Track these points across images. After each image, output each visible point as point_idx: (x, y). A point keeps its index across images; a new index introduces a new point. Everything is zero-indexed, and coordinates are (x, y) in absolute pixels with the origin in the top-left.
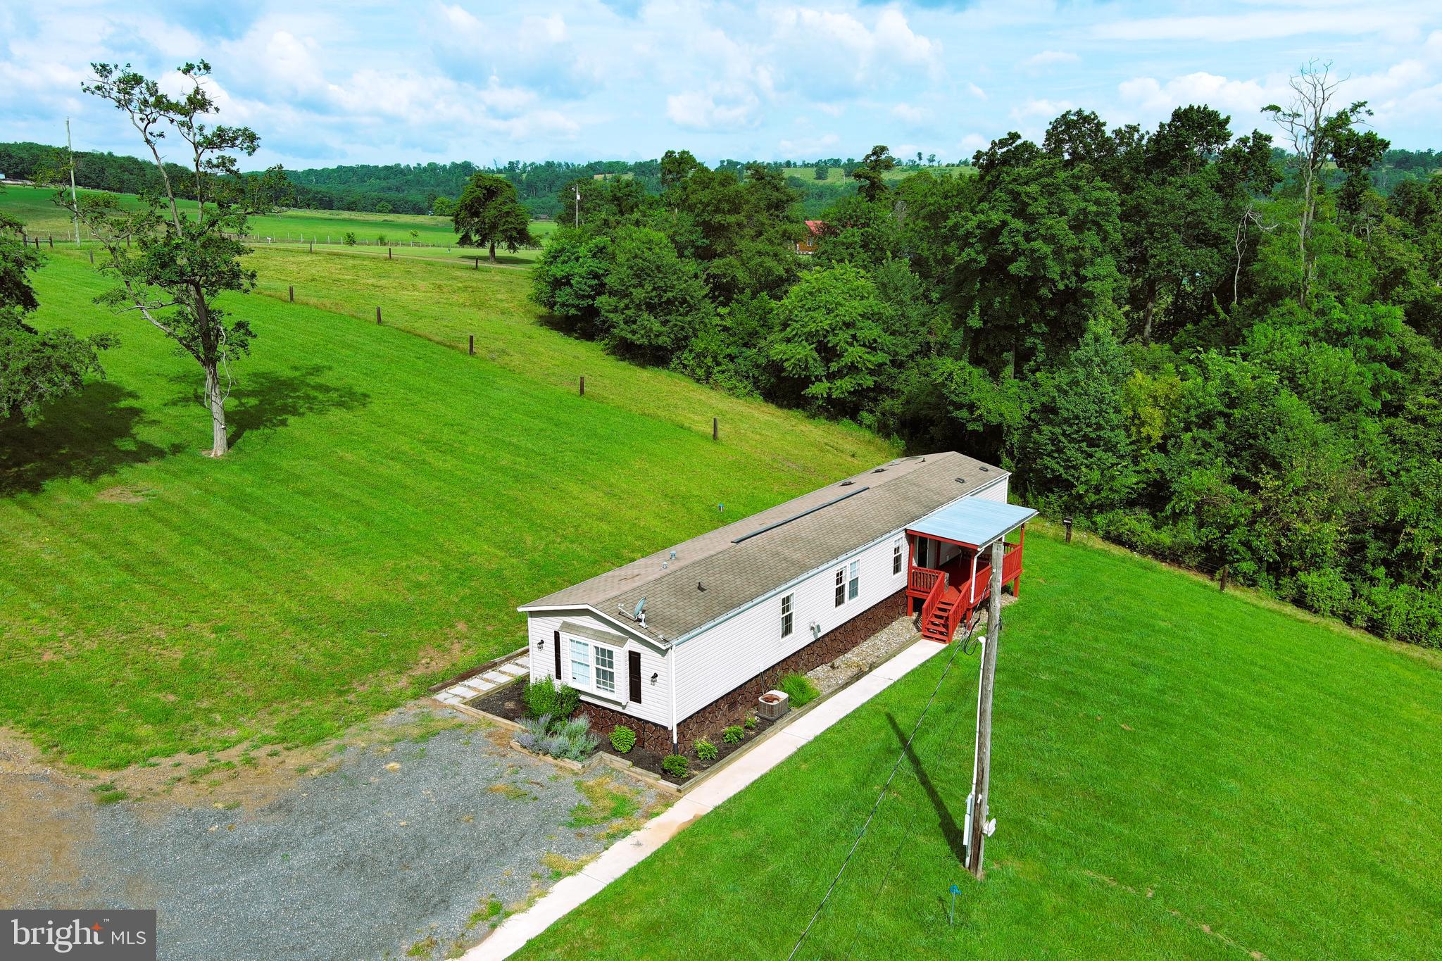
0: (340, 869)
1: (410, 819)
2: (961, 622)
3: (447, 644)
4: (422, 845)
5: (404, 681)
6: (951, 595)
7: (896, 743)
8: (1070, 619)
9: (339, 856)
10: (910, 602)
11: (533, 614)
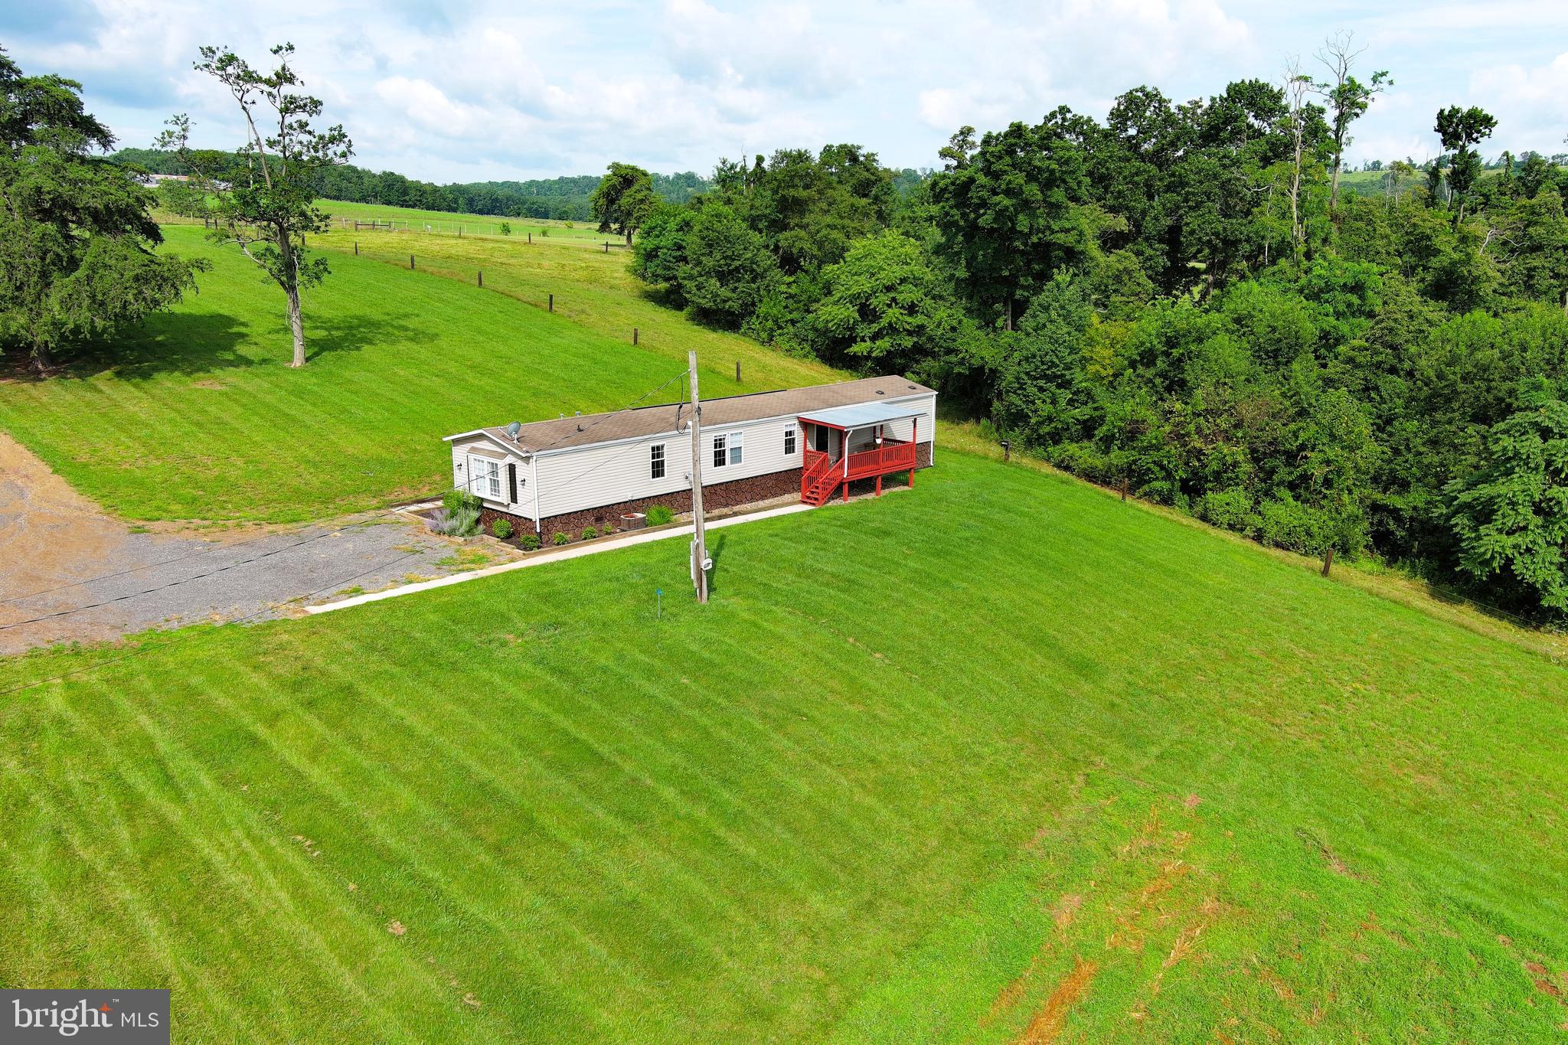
3: (420, 486)
5: (374, 501)
11: (456, 442)
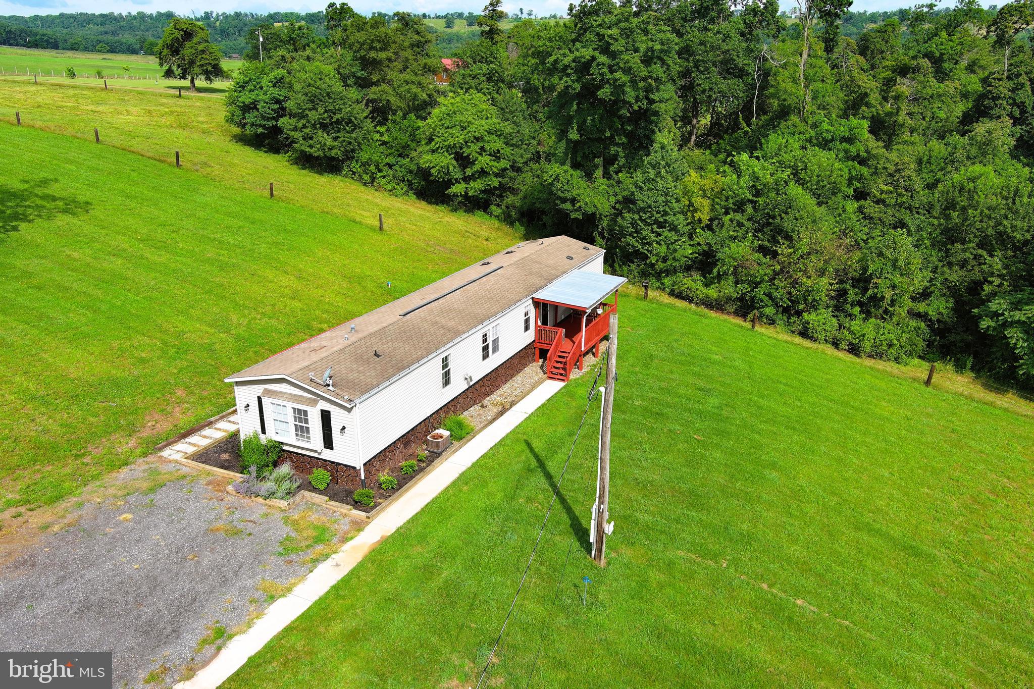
0: (81, 613)
1: (143, 562)
2: (575, 365)
3: (169, 409)
4: (154, 583)
5: (133, 442)
6: (567, 345)
7: (534, 464)
8: (652, 357)
9: (80, 601)
10: (537, 352)
11: (238, 384)
